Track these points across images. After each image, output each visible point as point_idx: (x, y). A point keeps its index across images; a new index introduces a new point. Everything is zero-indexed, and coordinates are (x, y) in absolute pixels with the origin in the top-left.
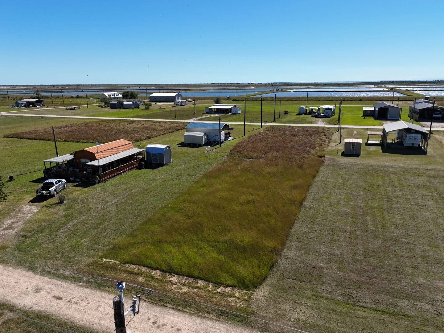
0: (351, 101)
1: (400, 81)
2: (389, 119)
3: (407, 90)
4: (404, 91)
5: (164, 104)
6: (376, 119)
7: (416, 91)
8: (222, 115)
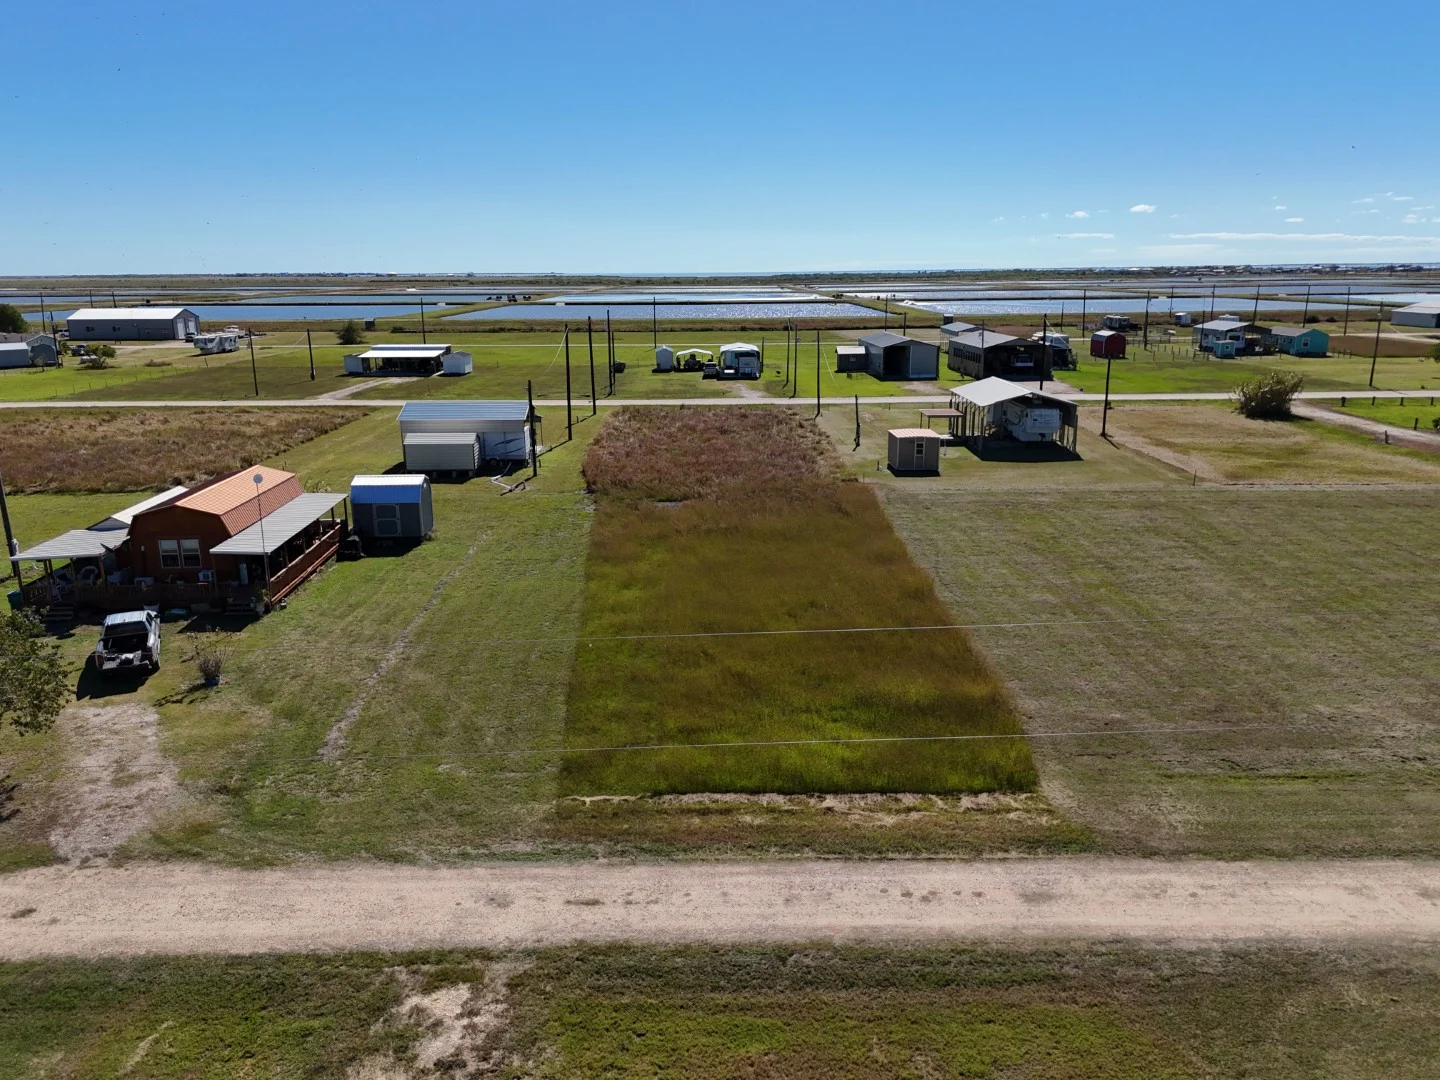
0: (761, 329)
1: (832, 274)
2: (912, 376)
3: (878, 298)
4: (871, 300)
5: (142, 347)
6: (882, 378)
7: (903, 300)
8: (415, 379)
